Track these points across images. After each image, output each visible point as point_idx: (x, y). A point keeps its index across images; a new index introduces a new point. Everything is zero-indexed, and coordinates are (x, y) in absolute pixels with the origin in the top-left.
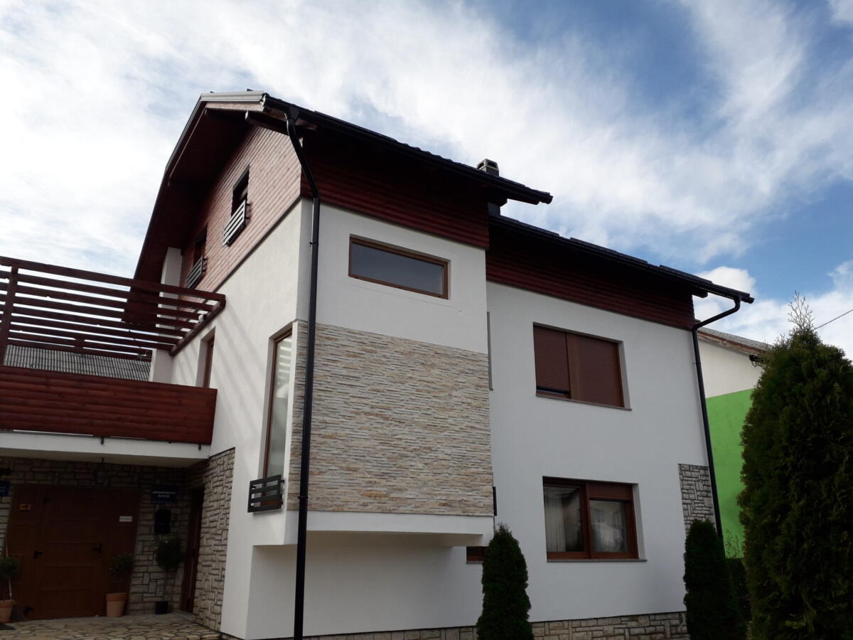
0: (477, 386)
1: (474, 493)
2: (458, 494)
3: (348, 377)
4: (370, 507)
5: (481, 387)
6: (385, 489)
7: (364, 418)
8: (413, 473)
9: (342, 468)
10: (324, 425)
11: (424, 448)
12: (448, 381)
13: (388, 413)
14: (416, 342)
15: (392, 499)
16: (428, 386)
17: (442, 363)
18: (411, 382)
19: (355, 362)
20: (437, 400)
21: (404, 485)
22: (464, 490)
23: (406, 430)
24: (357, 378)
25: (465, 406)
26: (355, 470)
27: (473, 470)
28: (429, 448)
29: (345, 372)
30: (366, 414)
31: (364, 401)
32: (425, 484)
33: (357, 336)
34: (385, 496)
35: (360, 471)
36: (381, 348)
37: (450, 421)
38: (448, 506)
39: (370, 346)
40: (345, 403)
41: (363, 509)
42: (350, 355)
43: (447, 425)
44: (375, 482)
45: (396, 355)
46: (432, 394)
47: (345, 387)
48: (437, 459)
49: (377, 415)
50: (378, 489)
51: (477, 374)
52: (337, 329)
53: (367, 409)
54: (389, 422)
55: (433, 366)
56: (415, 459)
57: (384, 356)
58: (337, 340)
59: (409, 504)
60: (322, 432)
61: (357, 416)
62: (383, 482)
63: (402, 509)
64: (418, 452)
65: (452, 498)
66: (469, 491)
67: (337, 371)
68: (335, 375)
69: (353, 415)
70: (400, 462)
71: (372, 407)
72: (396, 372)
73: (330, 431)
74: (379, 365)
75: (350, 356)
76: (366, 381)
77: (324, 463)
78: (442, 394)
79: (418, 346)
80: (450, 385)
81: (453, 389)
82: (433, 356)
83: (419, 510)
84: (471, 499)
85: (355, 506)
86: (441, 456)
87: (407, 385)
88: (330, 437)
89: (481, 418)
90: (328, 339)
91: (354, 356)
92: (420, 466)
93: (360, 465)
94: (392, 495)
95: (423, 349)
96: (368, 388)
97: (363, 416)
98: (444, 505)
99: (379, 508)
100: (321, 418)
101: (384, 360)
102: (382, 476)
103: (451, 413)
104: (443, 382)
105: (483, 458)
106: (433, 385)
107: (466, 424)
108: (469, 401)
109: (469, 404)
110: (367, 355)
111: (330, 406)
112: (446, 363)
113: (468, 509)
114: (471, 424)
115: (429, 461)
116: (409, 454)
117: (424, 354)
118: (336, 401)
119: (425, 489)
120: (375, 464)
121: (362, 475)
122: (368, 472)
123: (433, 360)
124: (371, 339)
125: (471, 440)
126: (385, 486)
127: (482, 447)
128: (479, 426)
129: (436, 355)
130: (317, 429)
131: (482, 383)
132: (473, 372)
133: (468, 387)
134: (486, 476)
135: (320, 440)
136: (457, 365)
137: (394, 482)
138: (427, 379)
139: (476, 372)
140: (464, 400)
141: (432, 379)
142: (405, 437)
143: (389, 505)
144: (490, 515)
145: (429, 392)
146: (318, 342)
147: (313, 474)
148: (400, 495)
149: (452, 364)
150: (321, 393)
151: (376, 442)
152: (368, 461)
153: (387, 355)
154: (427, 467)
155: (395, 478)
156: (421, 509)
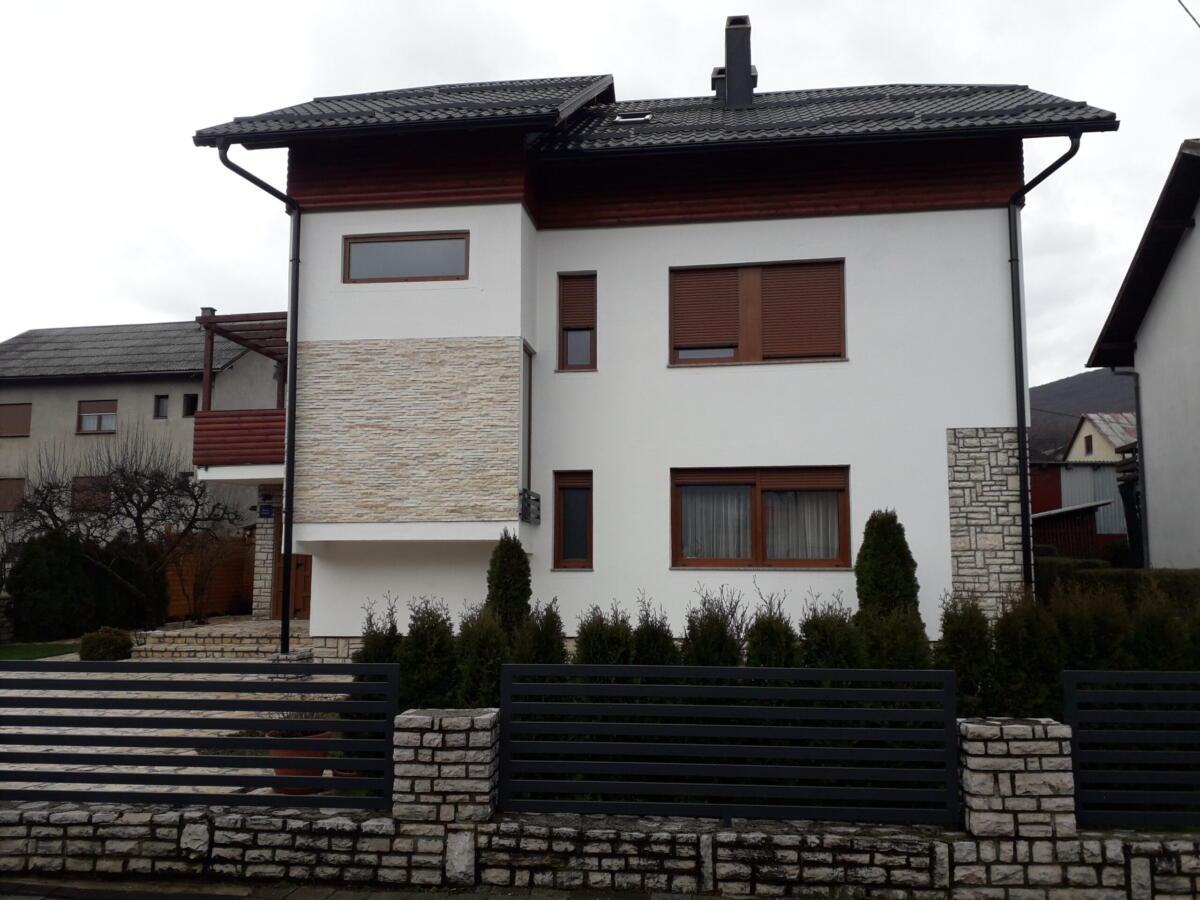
0: (502, 377)
1: (492, 497)
2: (472, 498)
3: (340, 392)
4: (365, 517)
5: (507, 377)
6: (383, 499)
7: (359, 431)
8: (415, 481)
9: (335, 482)
10: (316, 443)
11: (430, 454)
12: (463, 378)
13: (386, 423)
14: (422, 340)
15: (390, 509)
16: (436, 387)
17: (455, 357)
18: (414, 386)
19: (349, 375)
20: (447, 401)
21: (404, 494)
22: (478, 495)
23: (408, 438)
24: (351, 391)
25: (483, 403)
26: (350, 483)
27: (492, 472)
28: (435, 454)
29: (337, 387)
30: (361, 426)
31: (358, 413)
32: (430, 491)
33: (350, 346)
34: (383, 506)
35: (356, 483)
36: (379, 354)
37: (463, 422)
38: (458, 513)
39: (365, 354)
40: (339, 418)
41: (358, 519)
43: (460, 427)
44: (371, 494)
45: (396, 358)
46: (441, 395)
47: (335, 402)
48: (444, 465)
49: (373, 426)
50: (375, 500)
51: (503, 363)
52: (329, 343)
53: (362, 421)
54: (388, 432)
55: (442, 363)
56: (418, 467)
57: (382, 363)
58: (328, 355)
59: (411, 513)
60: (315, 450)
61: (352, 430)
62: (381, 493)
63: (401, 518)
64: (421, 460)
65: (462, 504)
66: (485, 495)
67: (329, 386)
68: (328, 392)
69: (347, 429)
70: (400, 472)
71: (368, 419)
72: (397, 377)
73: (322, 448)
74: (375, 373)
75: (342, 369)
76: (362, 393)
77: (317, 479)
78: (454, 394)
79: (423, 343)
80: (465, 381)
81: (468, 385)
82: (443, 352)
83: (421, 519)
84: (488, 503)
85: (350, 516)
86: (450, 461)
87: (410, 390)
88: (322, 453)
89: (508, 414)
90: (318, 355)
91: (347, 369)
92: (424, 473)
93: (355, 478)
94: (390, 505)
95: (431, 346)
96: (365, 399)
97: (358, 428)
98: (452, 511)
99: (376, 517)
100: (312, 436)
101: (380, 366)
102: (378, 487)
103: (465, 414)
104: (456, 380)
105: (506, 458)
106: (443, 385)
107: (485, 422)
108: (490, 396)
109: (490, 400)
110: (363, 365)
111: (322, 423)
112: (461, 358)
113: (484, 514)
114: (490, 422)
115: (435, 467)
116: (410, 462)
117: (432, 352)
118: (328, 417)
119: (430, 497)
120: (371, 475)
121: (356, 488)
122: (364, 484)
123: (443, 357)
124: (367, 347)
125: (490, 440)
126: (383, 496)
127: (505, 446)
128: (502, 423)
129: (448, 350)
130: (309, 447)
131: (510, 372)
132: (497, 362)
133: (490, 380)
134: (509, 478)
135: (312, 457)
136: (475, 356)
137: (392, 492)
138: (434, 379)
139: (502, 360)
140: (483, 396)
141: (441, 379)
142: (407, 445)
143: (387, 515)
144: (513, 519)
145: (436, 394)
146: (308, 361)
147: (306, 490)
148: (399, 505)
149: (468, 357)
150: (313, 412)
151: (372, 454)
152: (364, 473)
153: (386, 360)
154: (432, 474)
155: (394, 488)
156: (424, 518)
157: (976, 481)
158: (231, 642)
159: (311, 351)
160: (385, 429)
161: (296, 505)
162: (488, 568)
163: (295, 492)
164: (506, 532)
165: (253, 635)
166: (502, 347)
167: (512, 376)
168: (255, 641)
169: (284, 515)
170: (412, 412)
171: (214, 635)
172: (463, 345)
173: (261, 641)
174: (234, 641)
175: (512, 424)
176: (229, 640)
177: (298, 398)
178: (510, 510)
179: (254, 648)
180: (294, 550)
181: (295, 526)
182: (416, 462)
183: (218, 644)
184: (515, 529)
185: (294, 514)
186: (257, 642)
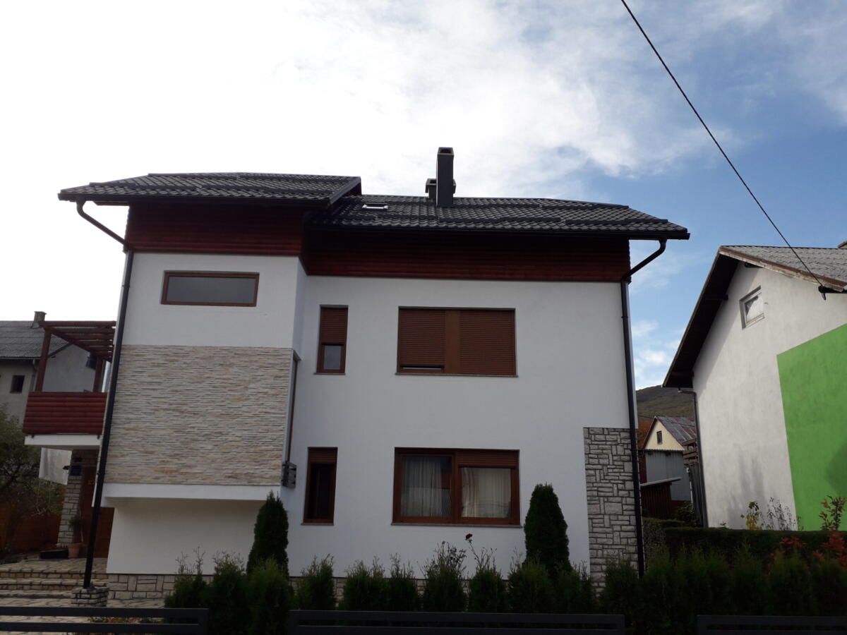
0: (276, 377)
1: (262, 466)
2: (246, 468)
3: (151, 383)
4: (161, 480)
5: (280, 377)
6: (176, 466)
7: (162, 413)
8: (203, 453)
9: (140, 452)
10: (128, 421)
11: (215, 433)
12: (246, 376)
13: (185, 407)
14: (217, 347)
15: (182, 474)
16: (226, 383)
17: (241, 361)
18: (208, 381)
19: (159, 371)
20: (232, 393)
21: (193, 462)
22: (251, 465)
23: (200, 420)
24: (159, 383)
25: (260, 395)
26: (152, 453)
27: (263, 448)
28: (220, 433)
29: (149, 379)
30: (165, 409)
31: (164, 400)
33: (162, 350)
34: (176, 471)
35: (156, 453)
36: (183, 356)
37: (244, 409)
38: (234, 478)
39: (173, 356)
40: (148, 403)
41: (156, 481)
42: (154, 365)
43: (240, 413)
44: (168, 462)
45: (197, 360)
46: (228, 389)
47: (147, 391)
48: (226, 441)
49: (174, 410)
50: (171, 466)
51: (278, 367)
52: (146, 347)
53: (166, 406)
54: (185, 415)
55: (231, 365)
56: (206, 442)
57: (185, 363)
58: (144, 355)
59: (197, 478)
60: (126, 426)
61: (157, 412)
62: (176, 461)
63: (189, 481)
64: (209, 437)
65: (238, 472)
66: (256, 465)
67: (143, 379)
68: (142, 383)
69: (153, 411)
70: (191, 445)
71: (171, 404)
72: (195, 374)
73: (132, 425)
74: (179, 370)
76: (168, 385)
77: (126, 449)
78: (239, 388)
79: (218, 350)
80: (248, 379)
81: (250, 382)
82: (233, 357)
83: (206, 481)
84: (258, 471)
85: (148, 479)
86: (230, 438)
87: (204, 384)
88: (132, 429)
89: (278, 404)
90: (137, 355)
91: (158, 366)
92: (210, 447)
93: (156, 449)
94: (182, 471)
95: (224, 352)
96: (169, 389)
97: (162, 411)
98: (230, 477)
99: (170, 480)
100: (125, 416)
101: (184, 366)
102: (174, 456)
103: (246, 403)
104: (241, 378)
105: (275, 437)
107: (260, 410)
108: (266, 390)
109: (265, 393)
110: (170, 364)
111: (134, 406)
112: (246, 362)
113: (254, 479)
114: (264, 410)
115: (219, 443)
116: (200, 438)
117: (224, 357)
118: (139, 402)
119: (213, 465)
120: (169, 447)
121: (157, 456)
122: (163, 454)
123: (232, 361)
124: (174, 351)
125: (263, 423)
126: (177, 464)
127: (274, 428)
128: (273, 411)
129: (237, 356)
130: (121, 424)
131: (282, 374)
132: (273, 365)
133: (265, 379)
134: (276, 452)
135: (123, 431)
136: (256, 361)
137: (184, 461)
138: (224, 377)
139: (277, 364)
140: (261, 390)
141: (229, 377)
142: (199, 425)
143: (179, 478)
144: (276, 484)
145: (225, 387)
146: (129, 359)
147: (116, 456)
148: (190, 471)
149: (251, 361)
150: (128, 398)
151: (172, 431)
152: (163, 446)
153: (188, 361)
154: (216, 447)
155: (186, 458)
156: (208, 481)
157: (603, 465)
158: (39, 577)
159: (131, 352)
160: (183, 412)
161: (108, 468)
162: (255, 522)
163: (108, 458)
164: (272, 495)
165: (58, 571)
166: (278, 355)
167: (284, 377)
168: (59, 576)
169: (97, 476)
170: (205, 401)
171: (25, 570)
172: (250, 353)
173: (63, 576)
174: (42, 575)
175: (280, 412)
176: (37, 575)
177: (118, 387)
178: (275, 477)
179: (58, 581)
180: (103, 504)
181: (105, 486)
182: (203, 439)
183: (27, 578)
184: (277, 491)
185: (106, 476)
186: (61, 577)
